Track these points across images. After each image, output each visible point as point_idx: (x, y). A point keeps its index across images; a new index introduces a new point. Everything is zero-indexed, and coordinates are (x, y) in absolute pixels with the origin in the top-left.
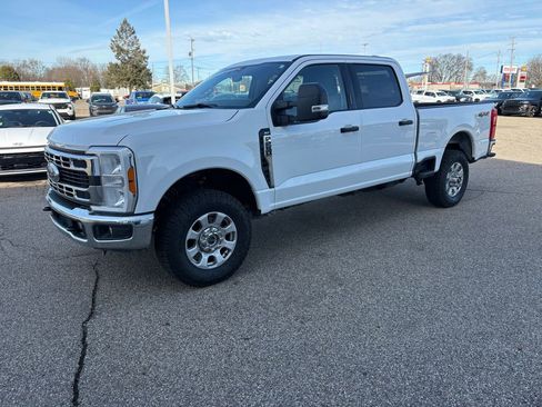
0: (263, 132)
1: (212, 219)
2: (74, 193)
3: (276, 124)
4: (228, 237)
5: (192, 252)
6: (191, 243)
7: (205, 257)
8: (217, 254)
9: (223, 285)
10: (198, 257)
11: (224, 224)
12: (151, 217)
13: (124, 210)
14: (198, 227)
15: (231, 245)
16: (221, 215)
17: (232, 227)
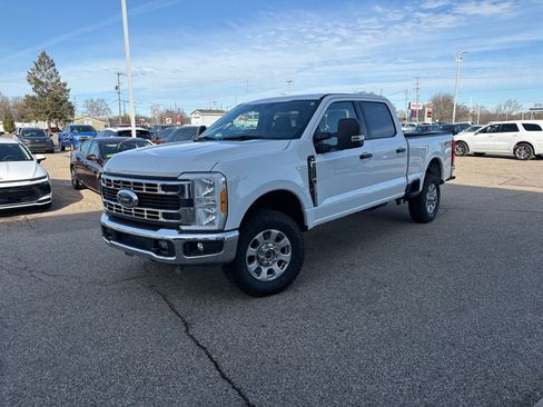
0: (310, 159)
1: (267, 236)
2: (160, 215)
3: (318, 151)
4: (283, 251)
5: (253, 266)
6: (251, 259)
7: (265, 270)
8: (275, 267)
9: (286, 294)
10: (258, 271)
11: (278, 239)
12: (237, 233)
13: (215, 228)
14: (255, 244)
15: (287, 257)
16: (275, 232)
17: (286, 241)
